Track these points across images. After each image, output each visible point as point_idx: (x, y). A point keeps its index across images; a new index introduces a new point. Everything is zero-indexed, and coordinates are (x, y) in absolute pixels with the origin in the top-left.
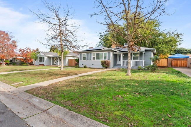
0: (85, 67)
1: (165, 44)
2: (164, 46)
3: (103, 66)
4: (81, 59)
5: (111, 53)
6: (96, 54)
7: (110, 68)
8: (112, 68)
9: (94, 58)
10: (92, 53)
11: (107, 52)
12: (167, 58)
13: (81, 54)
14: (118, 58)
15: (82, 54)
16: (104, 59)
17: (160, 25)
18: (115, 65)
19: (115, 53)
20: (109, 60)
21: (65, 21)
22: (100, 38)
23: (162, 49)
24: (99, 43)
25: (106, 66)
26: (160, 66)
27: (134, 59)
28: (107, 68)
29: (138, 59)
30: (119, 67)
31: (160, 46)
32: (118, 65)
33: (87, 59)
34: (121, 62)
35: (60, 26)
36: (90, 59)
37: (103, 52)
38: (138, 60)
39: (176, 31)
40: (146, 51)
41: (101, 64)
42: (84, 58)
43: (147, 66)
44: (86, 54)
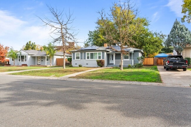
0: (80, 66)
1: (152, 44)
2: (151, 46)
3: (99, 65)
4: (74, 59)
5: (105, 53)
6: (91, 53)
7: (104, 67)
8: (106, 66)
9: (88, 58)
10: (86, 53)
11: (101, 52)
12: (153, 57)
14: (111, 57)
15: (75, 53)
16: (99, 58)
17: (149, 24)
18: (108, 64)
19: (108, 53)
20: (103, 59)
21: (66, 25)
22: (89, 35)
23: (149, 49)
24: (88, 40)
25: (101, 65)
26: (148, 64)
27: (125, 58)
28: (102, 67)
29: (128, 58)
30: (112, 65)
31: (147, 47)
32: (111, 64)
33: (81, 59)
34: (114, 61)
35: (61, 29)
36: (85, 59)
37: (98, 52)
38: (129, 60)
39: (161, 32)
40: (135, 51)
41: (97, 63)
42: (78, 58)
43: (135, 64)
44: (80, 53)
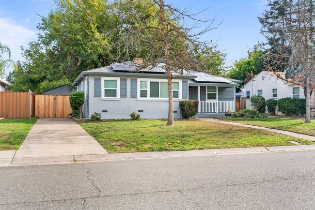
0: (135, 118)
9: (143, 94)
10: (139, 80)
11: (181, 81)
13: (100, 79)
15: (103, 79)
16: (173, 97)
27: (208, 98)
29: (215, 98)
33: (123, 96)
36: (134, 96)
44: (118, 79)
